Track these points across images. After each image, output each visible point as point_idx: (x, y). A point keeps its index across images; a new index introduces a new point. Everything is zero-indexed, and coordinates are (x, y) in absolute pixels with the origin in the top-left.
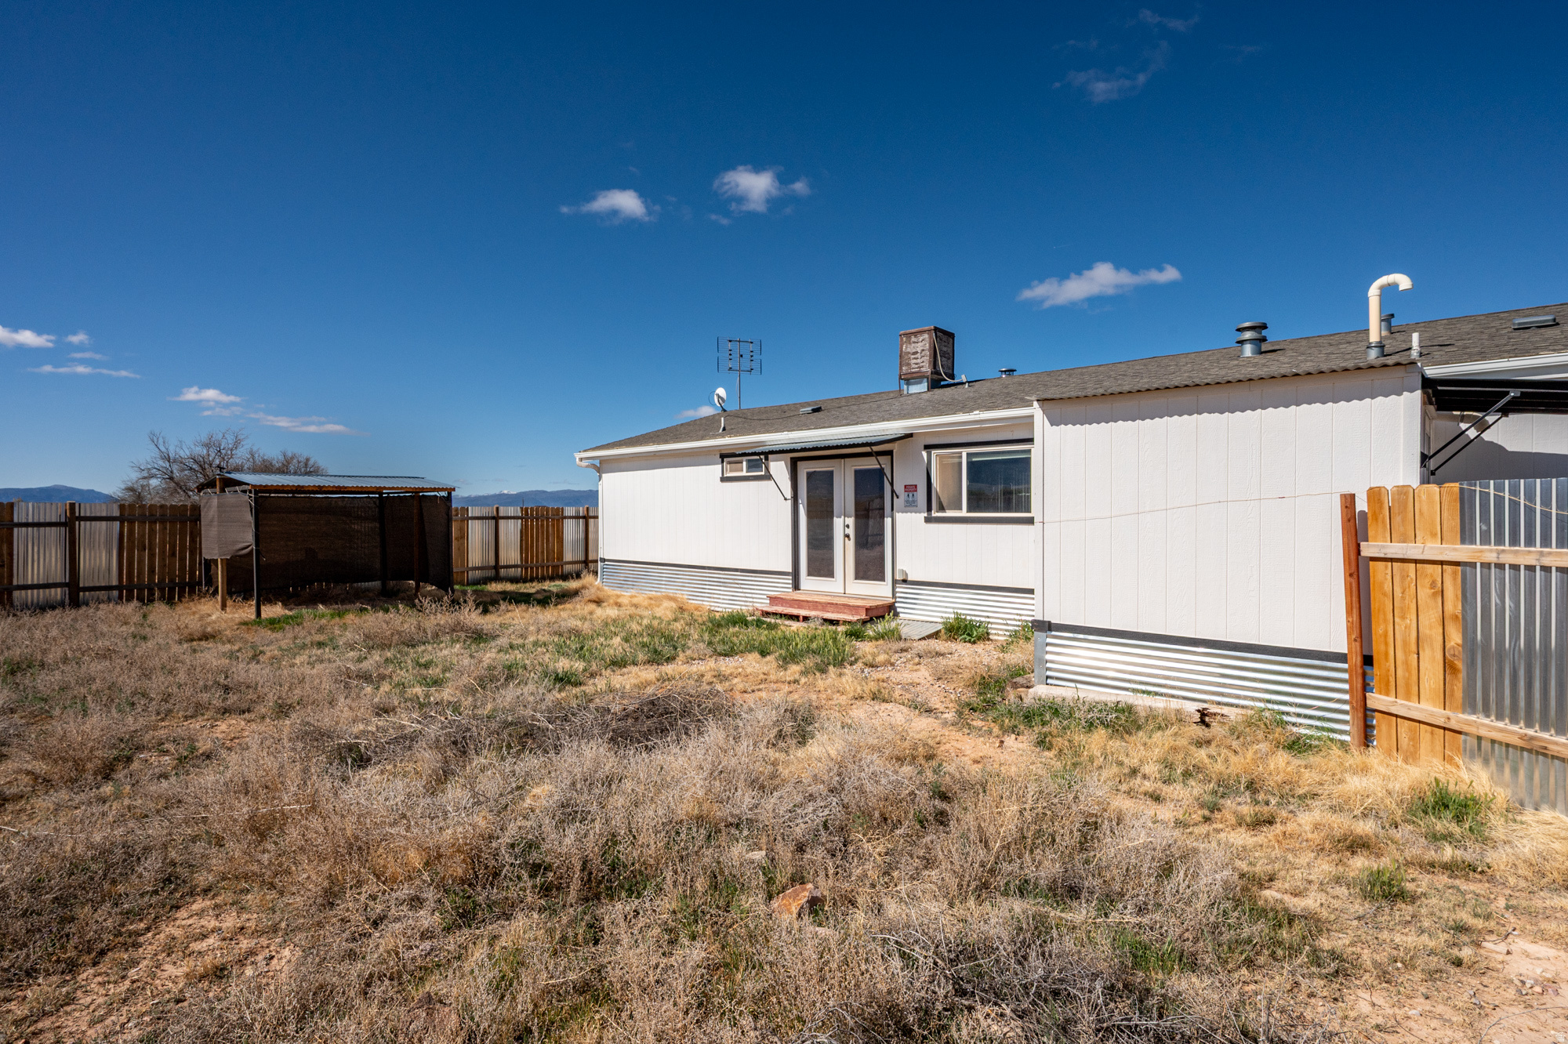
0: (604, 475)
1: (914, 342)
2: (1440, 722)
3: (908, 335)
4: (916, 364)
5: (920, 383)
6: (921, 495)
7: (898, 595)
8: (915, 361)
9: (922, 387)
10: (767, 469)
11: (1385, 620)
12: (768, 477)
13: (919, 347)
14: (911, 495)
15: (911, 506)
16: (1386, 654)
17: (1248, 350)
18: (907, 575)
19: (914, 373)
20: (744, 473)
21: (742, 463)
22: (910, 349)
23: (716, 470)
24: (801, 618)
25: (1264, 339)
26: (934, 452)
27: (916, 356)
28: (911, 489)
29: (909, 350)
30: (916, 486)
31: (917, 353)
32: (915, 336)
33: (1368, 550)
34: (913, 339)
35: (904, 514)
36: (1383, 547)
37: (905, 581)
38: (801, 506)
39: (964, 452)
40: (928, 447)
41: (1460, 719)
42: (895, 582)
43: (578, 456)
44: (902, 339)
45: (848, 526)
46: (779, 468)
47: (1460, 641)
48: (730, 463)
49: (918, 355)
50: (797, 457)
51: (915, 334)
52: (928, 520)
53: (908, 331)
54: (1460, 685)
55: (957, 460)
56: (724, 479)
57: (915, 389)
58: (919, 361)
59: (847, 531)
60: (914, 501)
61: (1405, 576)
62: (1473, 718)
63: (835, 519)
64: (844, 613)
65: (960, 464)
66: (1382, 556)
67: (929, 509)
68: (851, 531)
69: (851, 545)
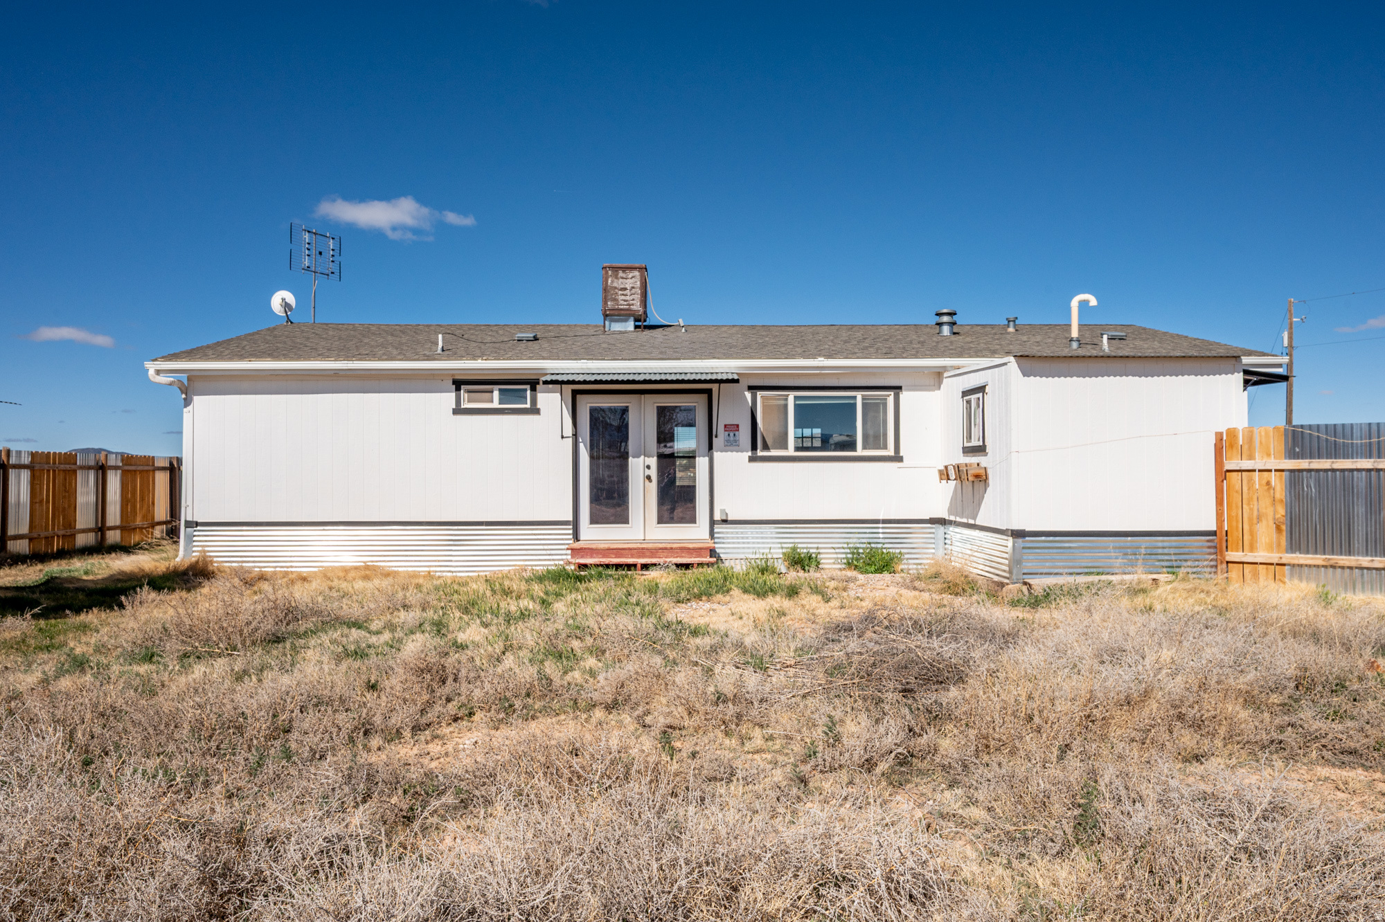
0: (196, 398)
1: (622, 278)
2: (1275, 561)
3: (616, 269)
4: (625, 301)
5: (626, 321)
6: (744, 435)
7: (716, 535)
8: (623, 297)
9: (630, 325)
10: (534, 401)
11: (1237, 507)
12: (535, 410)
13: (628, 284)
14: (732, 434)
15: (732, 445)
16: (1237, 527)
17: (946, 330)
18: (727, 514)
19: (621, 310)
20: (495, 404)
21: (492, 392)
22: (618, 284)
23: (449, 398)
24: (639, 566)
25: (954, 323)
26: (759, 394)
27: (625, 293)
28: (733, 428)
29: (615, 285)
30: (738, 426)
31: (625, 289)
32: (624, 271)
33: (1229, 465)
34: (621, 274)
35: (724, 453)
36: (1238, 463)
37: (725, 521)
38: (581, 445)
39: (791, 396)
40: (751, 388)
41: (1289, 558)
42: (713, 523)
43: (151, 367)
44: (607, 272)
45: (648, 467)
46: (551, 402)
47: (1284, 514)
48: (469, 392)
49: (628, 292)
50: (577, 390)
51: (624, 269)
52: (752, 459)
53: (615, 264)
54: (1284, 539)
55: (782, 402)
56: (458, 411)
57: (617, 327)
58: (628, 298)
59: (648, 472)
60: (736, 441)
61: (1250, 480)
62: (1294, 555)
63: (630, 459)
64: (683, 557)
65: (786, 406)
66: (1238, 468)
67: (754, 448)
68: (653, 473)
69: (653, 487)
